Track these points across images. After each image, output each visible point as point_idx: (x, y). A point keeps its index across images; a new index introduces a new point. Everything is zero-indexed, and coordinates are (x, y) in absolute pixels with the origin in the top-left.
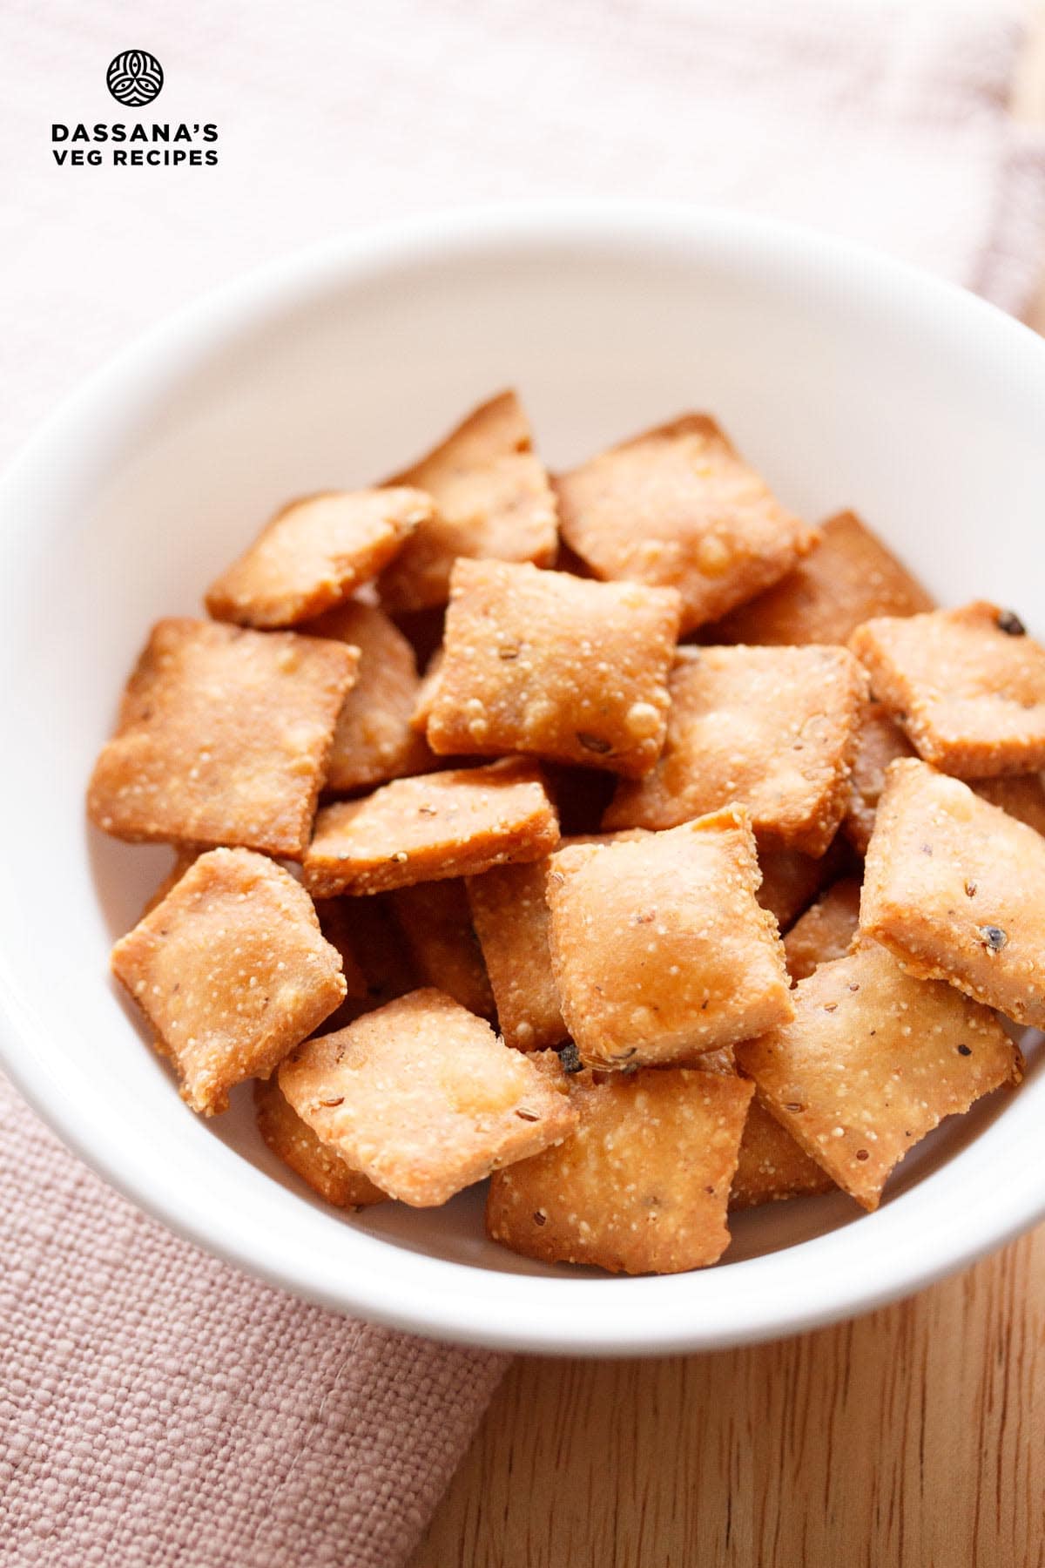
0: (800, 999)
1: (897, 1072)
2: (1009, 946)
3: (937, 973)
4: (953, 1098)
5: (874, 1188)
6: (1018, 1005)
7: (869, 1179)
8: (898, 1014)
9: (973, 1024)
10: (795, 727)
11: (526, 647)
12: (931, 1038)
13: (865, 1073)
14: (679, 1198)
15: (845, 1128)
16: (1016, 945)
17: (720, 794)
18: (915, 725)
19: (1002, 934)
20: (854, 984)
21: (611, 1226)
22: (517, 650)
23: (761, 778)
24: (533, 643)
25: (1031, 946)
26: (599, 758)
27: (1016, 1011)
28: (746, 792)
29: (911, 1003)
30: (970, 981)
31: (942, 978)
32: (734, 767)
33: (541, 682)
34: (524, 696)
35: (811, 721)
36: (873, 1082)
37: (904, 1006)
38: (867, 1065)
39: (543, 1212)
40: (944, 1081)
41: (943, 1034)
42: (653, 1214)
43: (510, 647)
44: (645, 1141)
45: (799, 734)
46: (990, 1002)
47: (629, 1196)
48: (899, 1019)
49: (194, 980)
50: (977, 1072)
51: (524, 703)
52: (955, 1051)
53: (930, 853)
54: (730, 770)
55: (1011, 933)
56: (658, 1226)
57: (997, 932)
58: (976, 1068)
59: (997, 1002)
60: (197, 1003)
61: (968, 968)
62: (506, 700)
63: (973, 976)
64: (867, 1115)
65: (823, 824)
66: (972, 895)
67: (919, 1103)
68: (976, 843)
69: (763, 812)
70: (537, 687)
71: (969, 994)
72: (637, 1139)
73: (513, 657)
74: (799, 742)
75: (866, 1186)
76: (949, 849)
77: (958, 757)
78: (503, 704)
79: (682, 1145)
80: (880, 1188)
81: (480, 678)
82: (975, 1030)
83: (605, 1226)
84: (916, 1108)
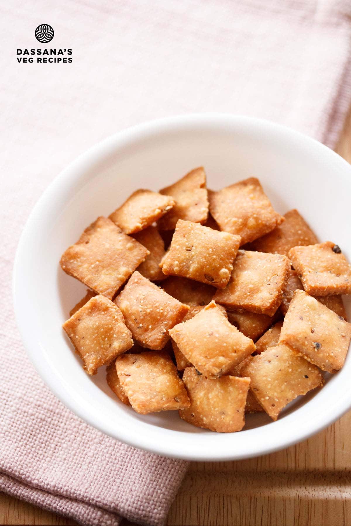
0: (261, 358)
1: (286, 382)
2: (322, 348)
3: (300, 354)
4: (301, 390)
5: (276, 415)
6: (323, 365)
7: (275, 412)
8: (288, 365)
9: (310, 369)
10: (269, 278)
11: (194, 248)
12: (297, 373)
13: (277, 382)
14: (230, 413)
15: (270, 397)
16: (324, 348)
17: (245, 296)
18: (304, 279)
19: (320, 345)
20: (277, 355)
21: (212, 419)
22: (191, 248)
23: (258, 292)
24: (196, 247)
25: (328, 349)
26: (210, 282)
27: (322, 367)
28: (252, 296)
29: (292, 362)
30: (310, 358)
31: (302, 356)
32: (250, 288)
33: (196, 259)
34: (191, 262)
35: (274, 276)
36: (279, 384)
37: (290, 363)
38: (277, 380)
39: (193, 414)
40: (299, 385)
41: (301, 372)
42: (223, 417)
43: (189, 247)
44: (220, 397)
45: (270, 280)
46: (315, 363)
47: (216, 411)
48: (289, 367)
49: (89, 337)
50: (310, 383)
51: (191, 264)
52: (304, 377)
53: (302, 319)
54: (249, 289)
55: (323, 345)
56: (224, 420)
57: (318, 344)
58: (309, 382)
59: (317, 363)
60: (90, 343)
61: (309, 354)
62: (186, 262)
63: (311, 356)
64: (276, 394)
65: (273, 308)
66: (313, 333)
67: (291, 392)
68: (317, 317)
69: (256, 303)
70: (195, 260)
71: (309, 361)
72: (217, 396)
73: (190, 250)
74: (269, 283)
75: (273, 414)
76: (308, 319)
77: (315, 290)
78: (184, 264)
79: (230, 398)
80: (278, 415)
81: (179, 255)
82: (311, 371)
83: (210, 419)
84: (290, 393)
